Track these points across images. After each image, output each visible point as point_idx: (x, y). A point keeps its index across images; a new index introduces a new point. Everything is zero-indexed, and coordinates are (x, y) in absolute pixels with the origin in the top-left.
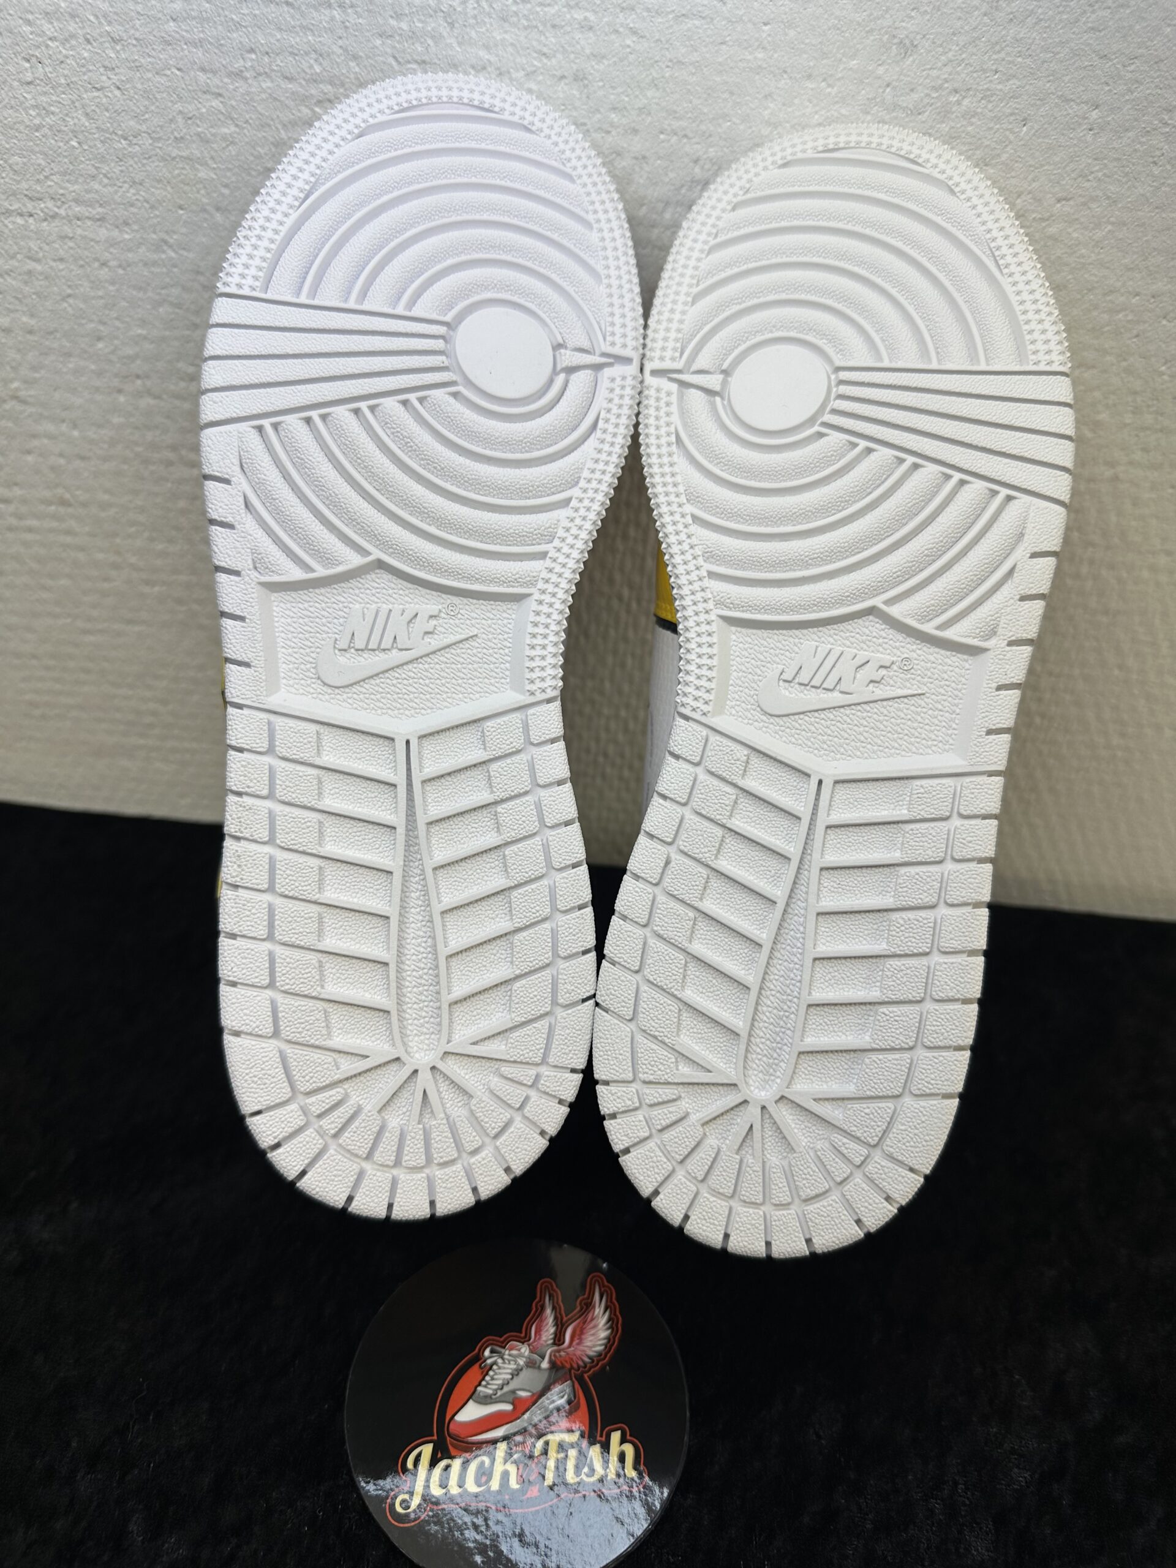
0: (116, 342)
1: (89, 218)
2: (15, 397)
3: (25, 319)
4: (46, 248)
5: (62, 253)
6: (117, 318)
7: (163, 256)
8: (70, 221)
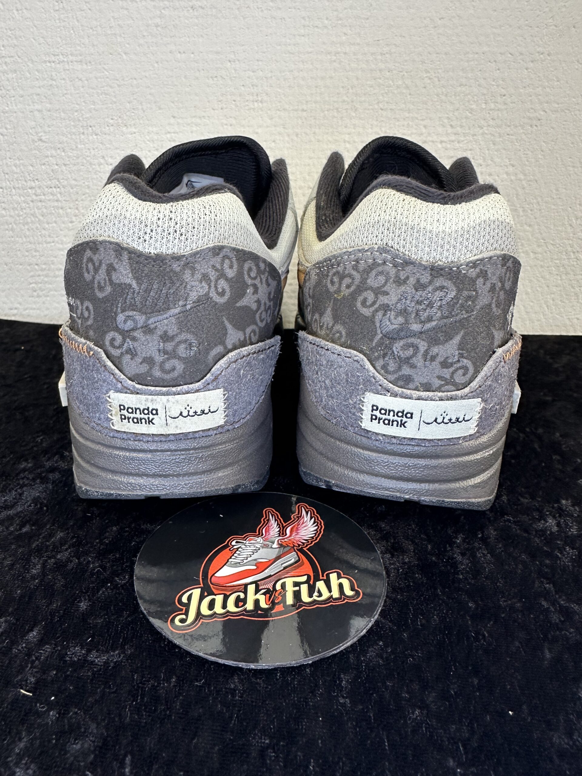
0: (83, 112)
1: (76, 61)
2: (41, 140)
3: (48, 106)
4: (58, 74)
5: (64, 76)
6: (84, 102)
7: (102, 74)
8: (68, 63)
